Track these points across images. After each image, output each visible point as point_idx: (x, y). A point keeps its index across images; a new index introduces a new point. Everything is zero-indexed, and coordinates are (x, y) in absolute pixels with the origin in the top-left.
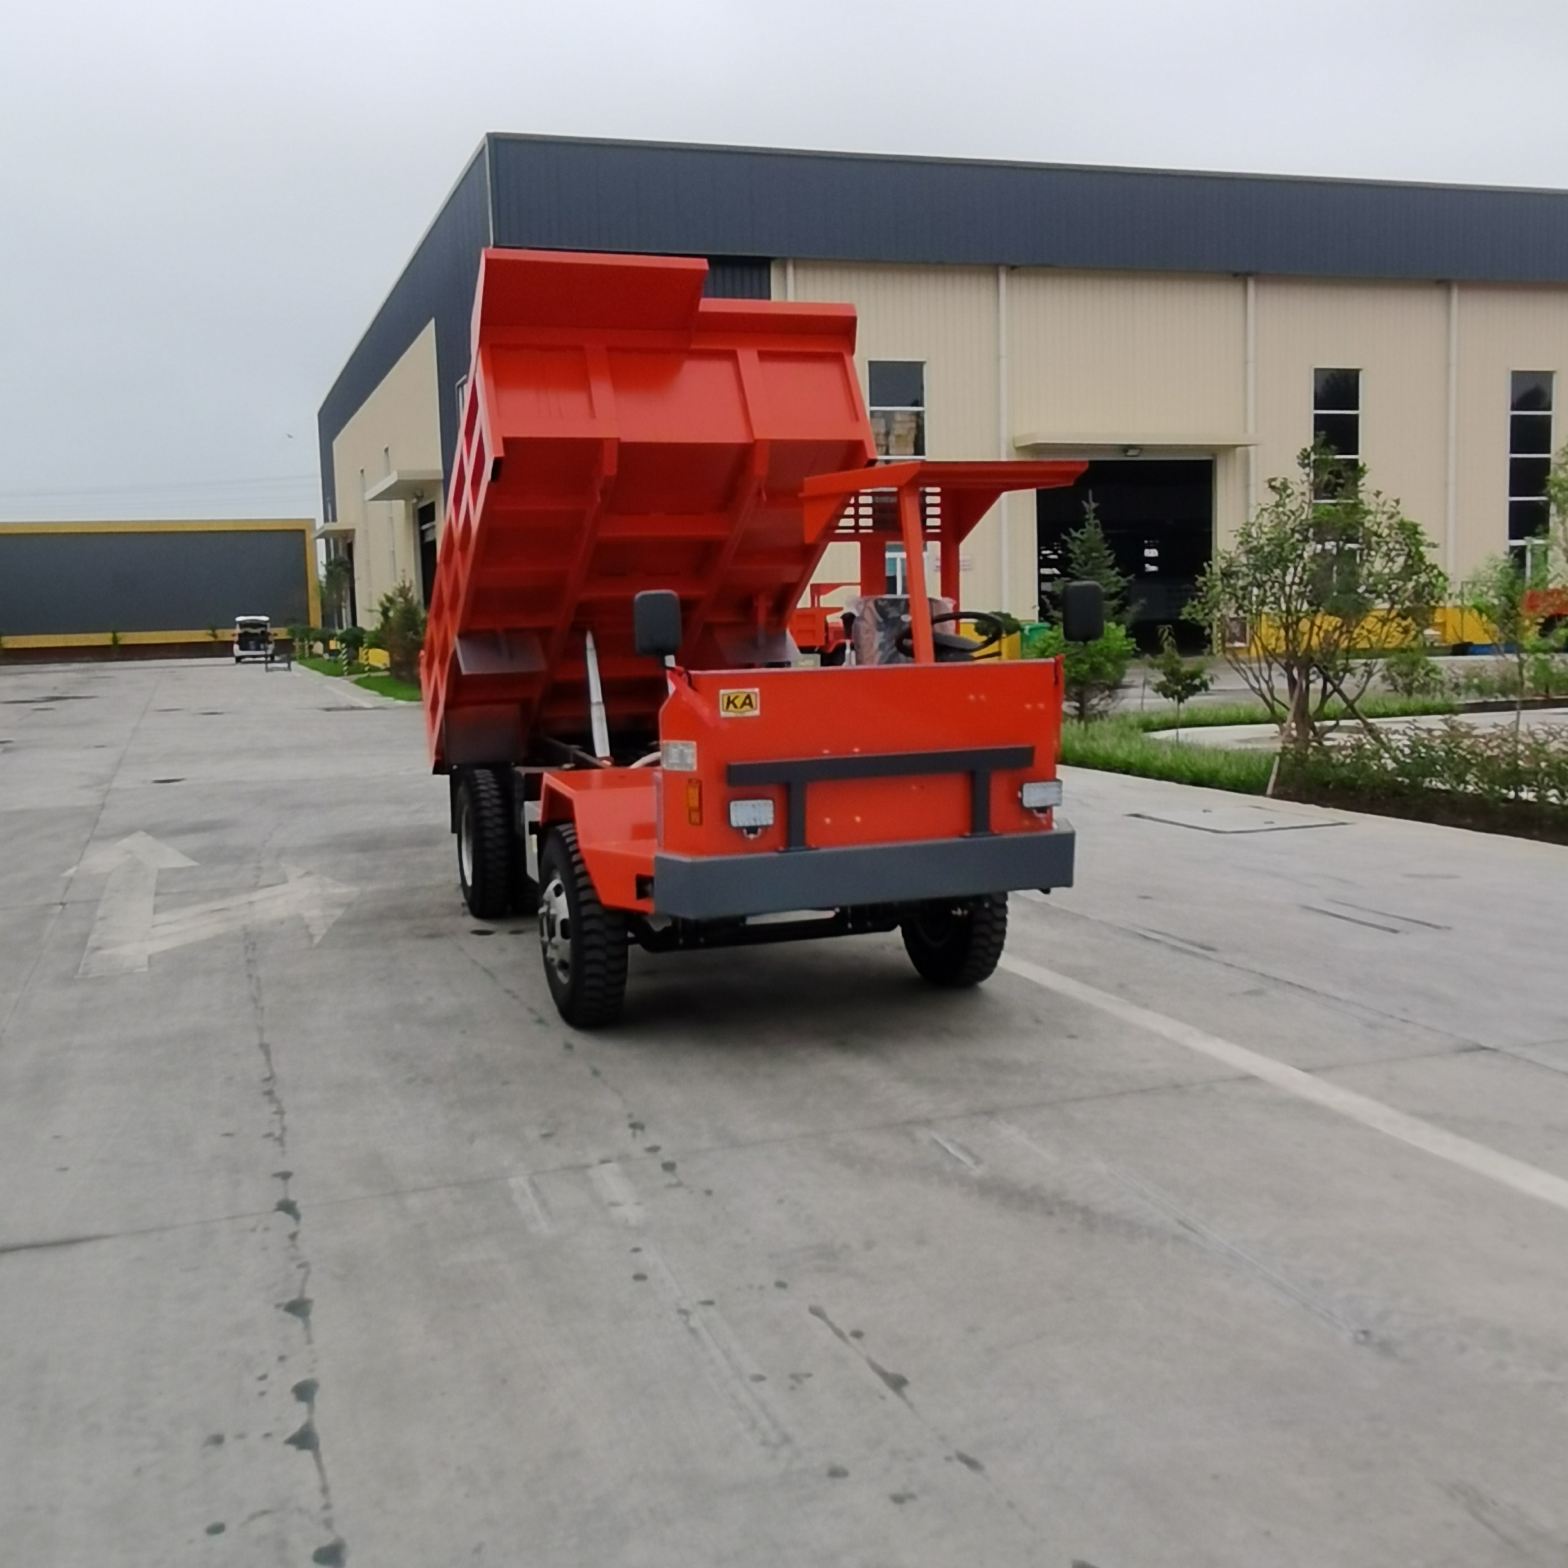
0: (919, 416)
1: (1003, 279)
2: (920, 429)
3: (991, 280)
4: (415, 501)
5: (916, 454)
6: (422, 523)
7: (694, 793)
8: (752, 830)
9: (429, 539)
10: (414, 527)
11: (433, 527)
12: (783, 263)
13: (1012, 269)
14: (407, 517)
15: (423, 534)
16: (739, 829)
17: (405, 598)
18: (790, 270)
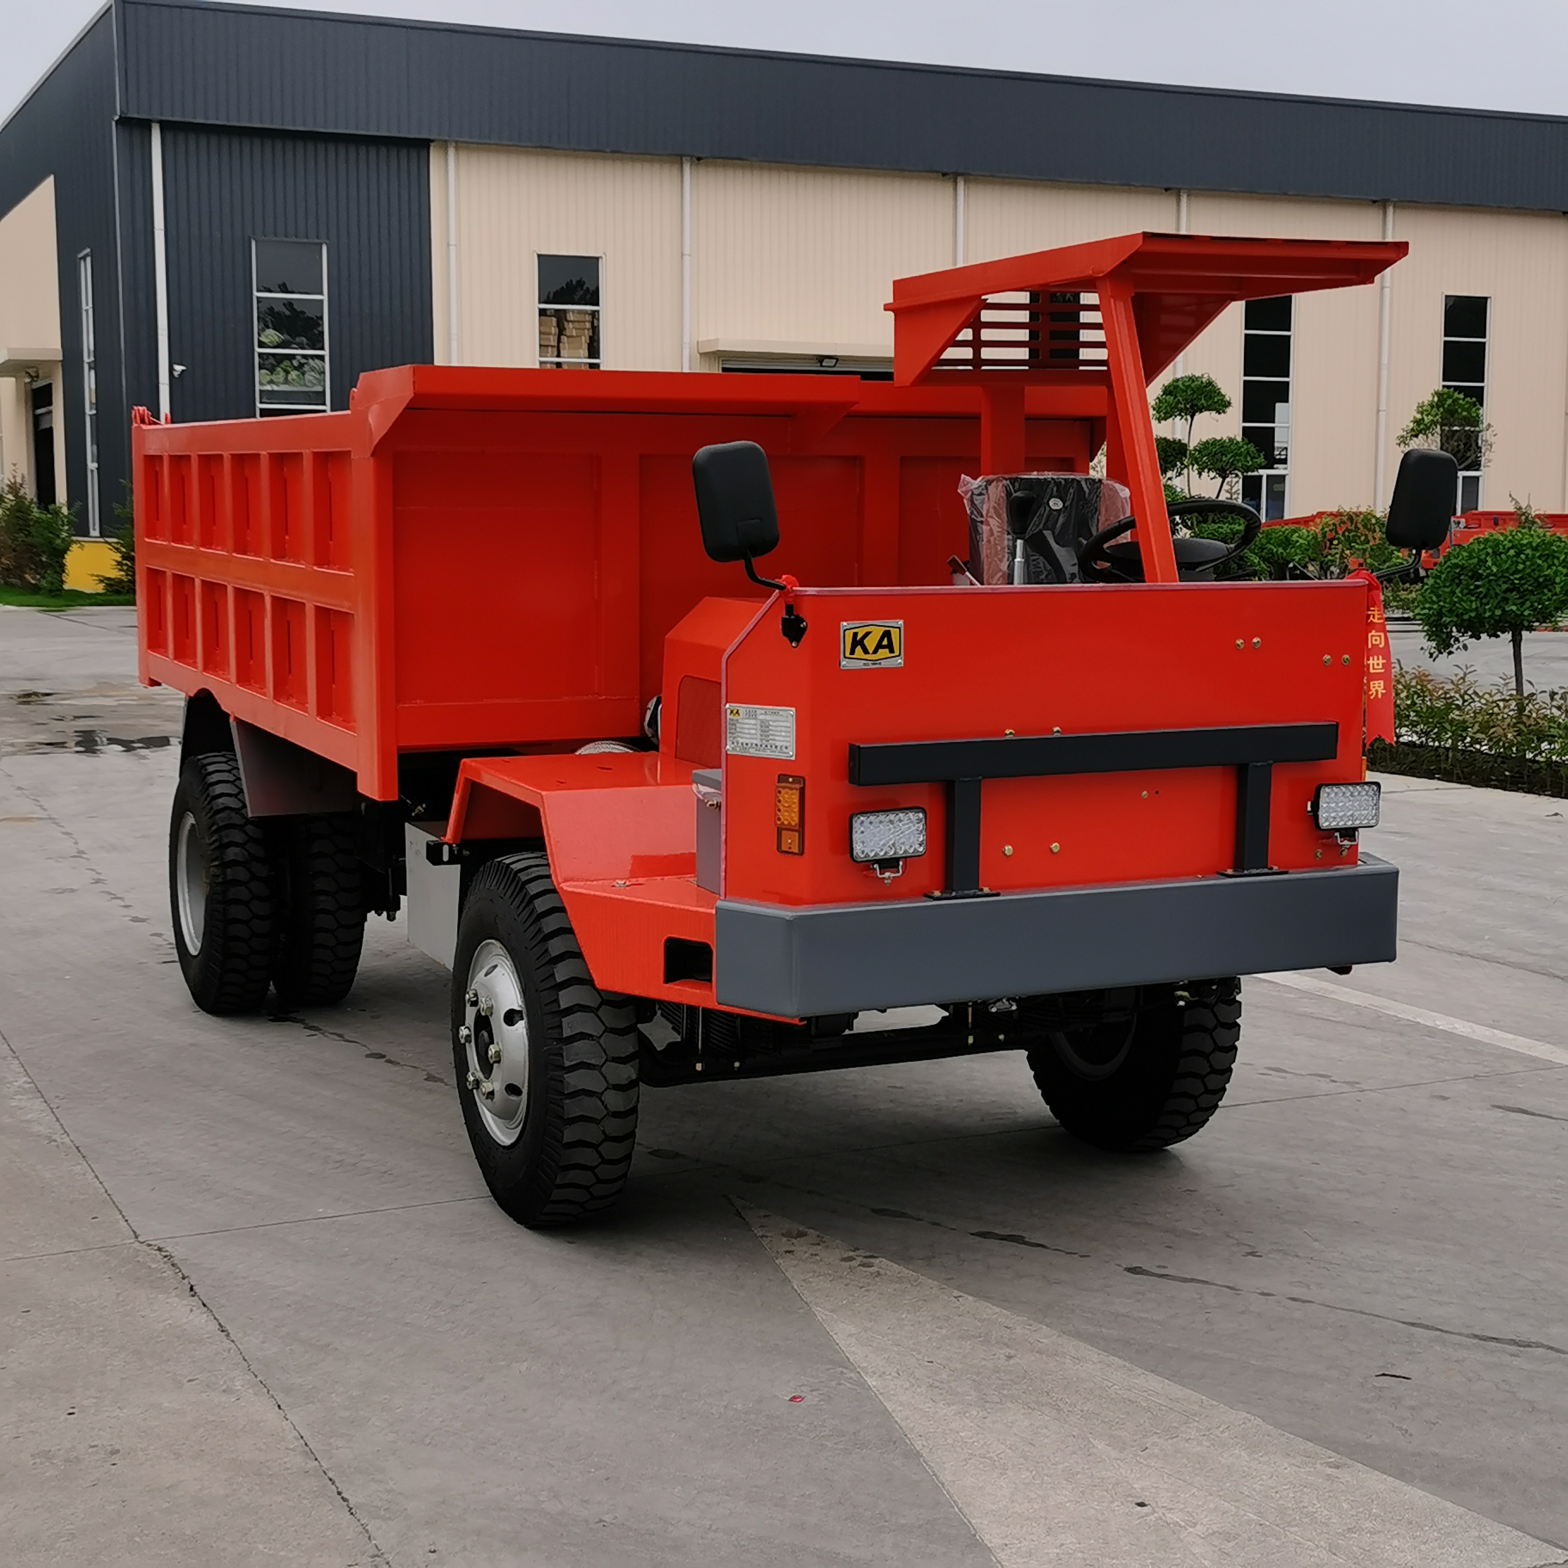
0: (595, 315)
1: (687, 168)
2: (595, 329)
3: (675, 170)
4: (28, 380)
5: (590, 357)
6: (36, 407)
7: (790, 798)
8: (889, 863)
9: (44, 426)
10: (27, 411)
11: (50, 412)
12: (444, 145)
13: (698, 160)
14: (18, 400)
15: (37, 420)
16: (867, 864)
17: (16, 496)
18: (451, 152)
